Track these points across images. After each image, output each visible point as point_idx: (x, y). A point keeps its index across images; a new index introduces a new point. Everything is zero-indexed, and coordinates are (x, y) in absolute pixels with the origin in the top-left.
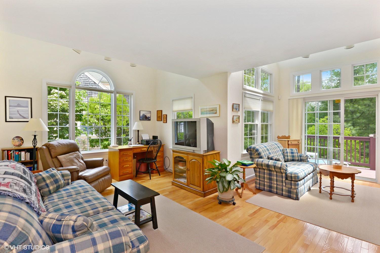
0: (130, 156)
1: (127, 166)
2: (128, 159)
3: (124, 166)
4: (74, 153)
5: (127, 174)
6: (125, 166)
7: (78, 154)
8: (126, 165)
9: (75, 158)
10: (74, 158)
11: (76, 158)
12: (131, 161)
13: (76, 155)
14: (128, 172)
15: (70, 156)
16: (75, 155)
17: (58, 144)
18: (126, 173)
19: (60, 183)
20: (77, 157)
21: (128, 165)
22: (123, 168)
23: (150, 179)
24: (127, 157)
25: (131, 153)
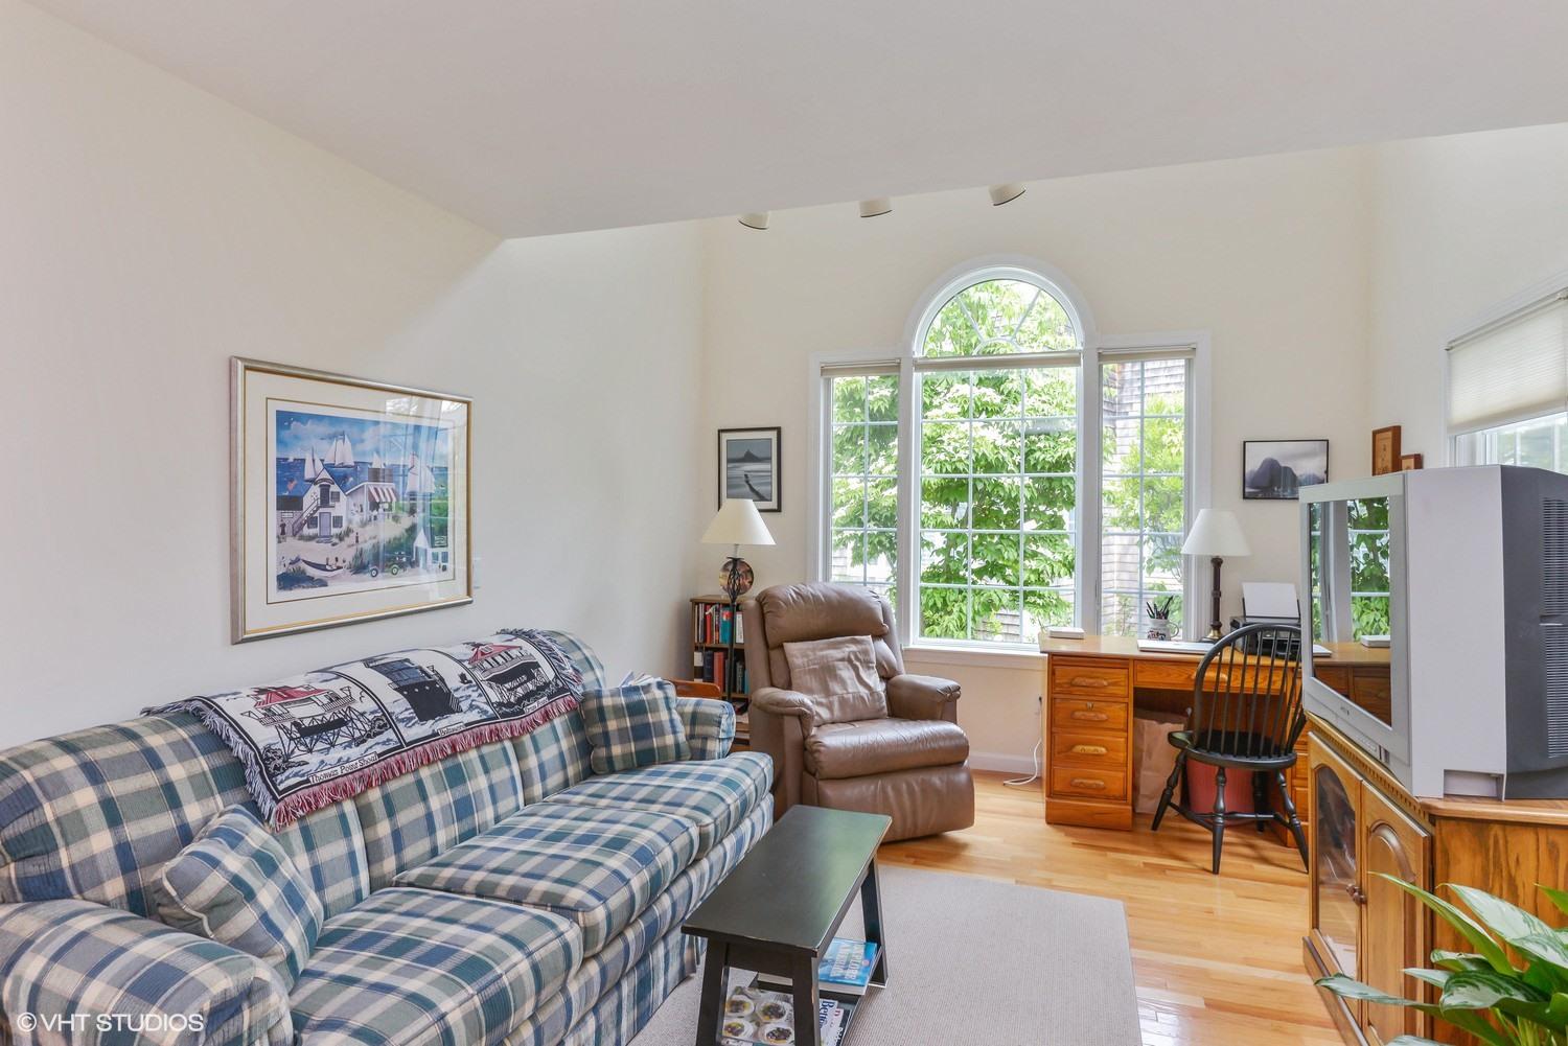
0: (1113, 699)
1: (1090, 749)
2: (1104, 716)
3: (1073, 746)
4: (847, 642)
5: (1090, 792)
6: (1079, 748)
7: (863, 646)
8: (1087, 744)
9: (846, 663)
10: (842, 660)
11: (850, 661)
12: (1122, 730)
13: (853, 648)
14: (1098, 788)
15: (829, 648)
16: (847, 649)
17: (794, 596)
18: (1089, 787)
19: (656, 742)
20: (858, 659)
21: (1103, 750)
22: (1069, 753)
23: (1216, 871)
24: (1096, 705)
25: (1121, 687)
